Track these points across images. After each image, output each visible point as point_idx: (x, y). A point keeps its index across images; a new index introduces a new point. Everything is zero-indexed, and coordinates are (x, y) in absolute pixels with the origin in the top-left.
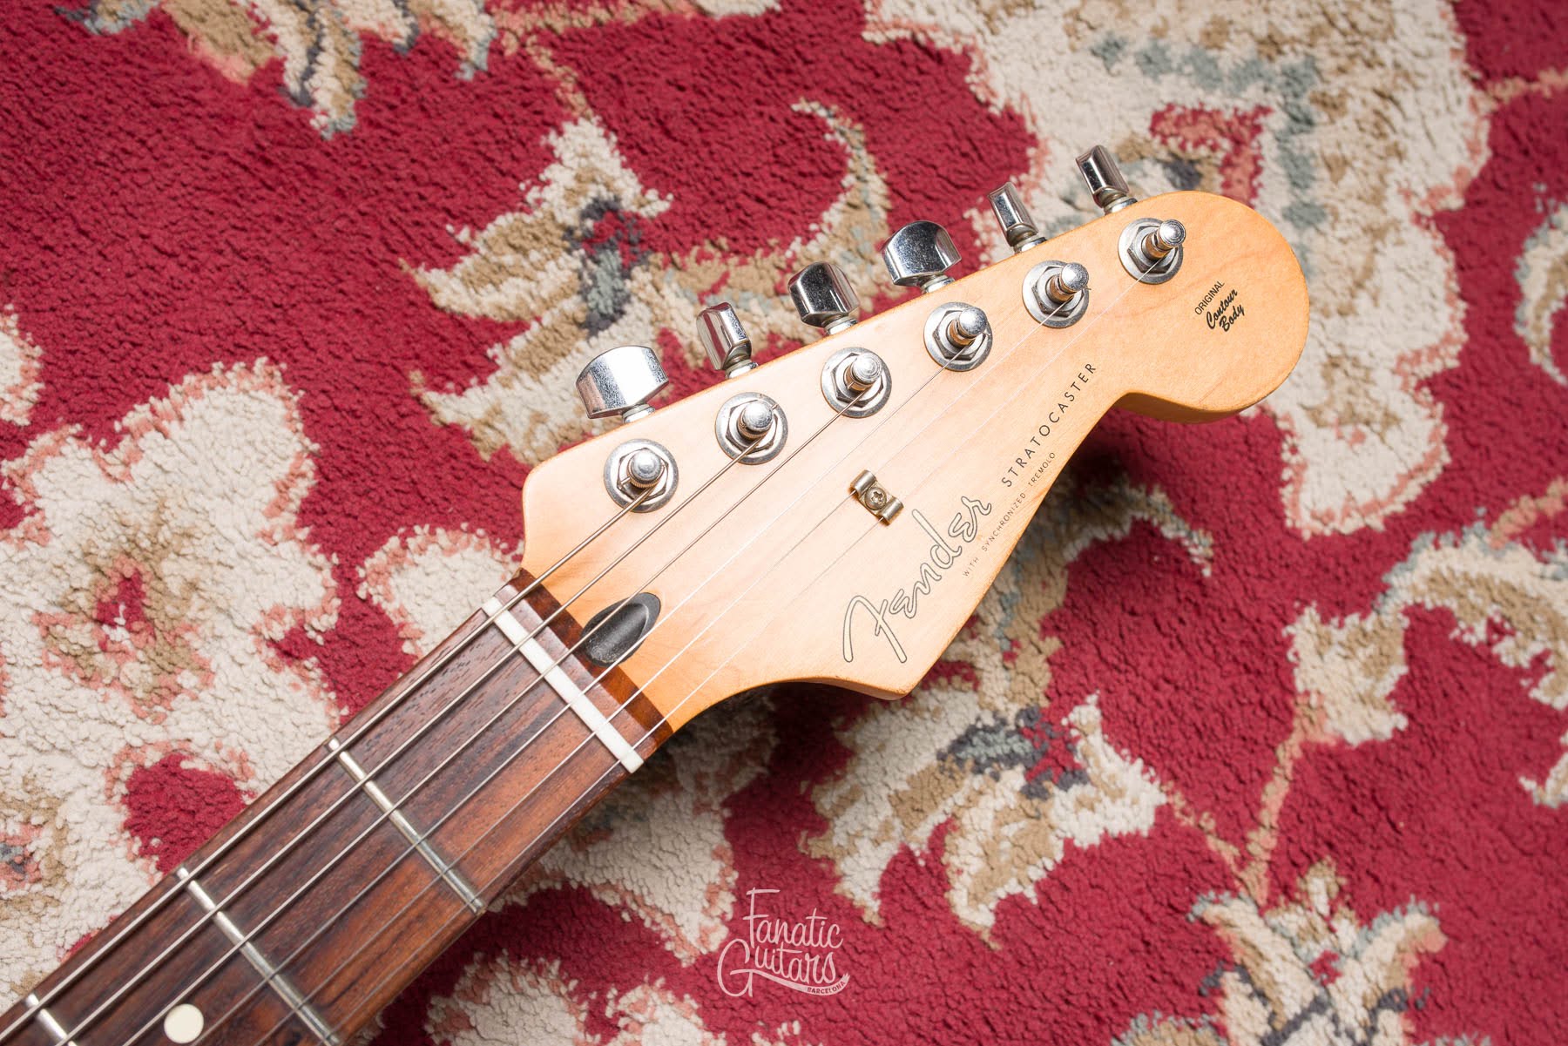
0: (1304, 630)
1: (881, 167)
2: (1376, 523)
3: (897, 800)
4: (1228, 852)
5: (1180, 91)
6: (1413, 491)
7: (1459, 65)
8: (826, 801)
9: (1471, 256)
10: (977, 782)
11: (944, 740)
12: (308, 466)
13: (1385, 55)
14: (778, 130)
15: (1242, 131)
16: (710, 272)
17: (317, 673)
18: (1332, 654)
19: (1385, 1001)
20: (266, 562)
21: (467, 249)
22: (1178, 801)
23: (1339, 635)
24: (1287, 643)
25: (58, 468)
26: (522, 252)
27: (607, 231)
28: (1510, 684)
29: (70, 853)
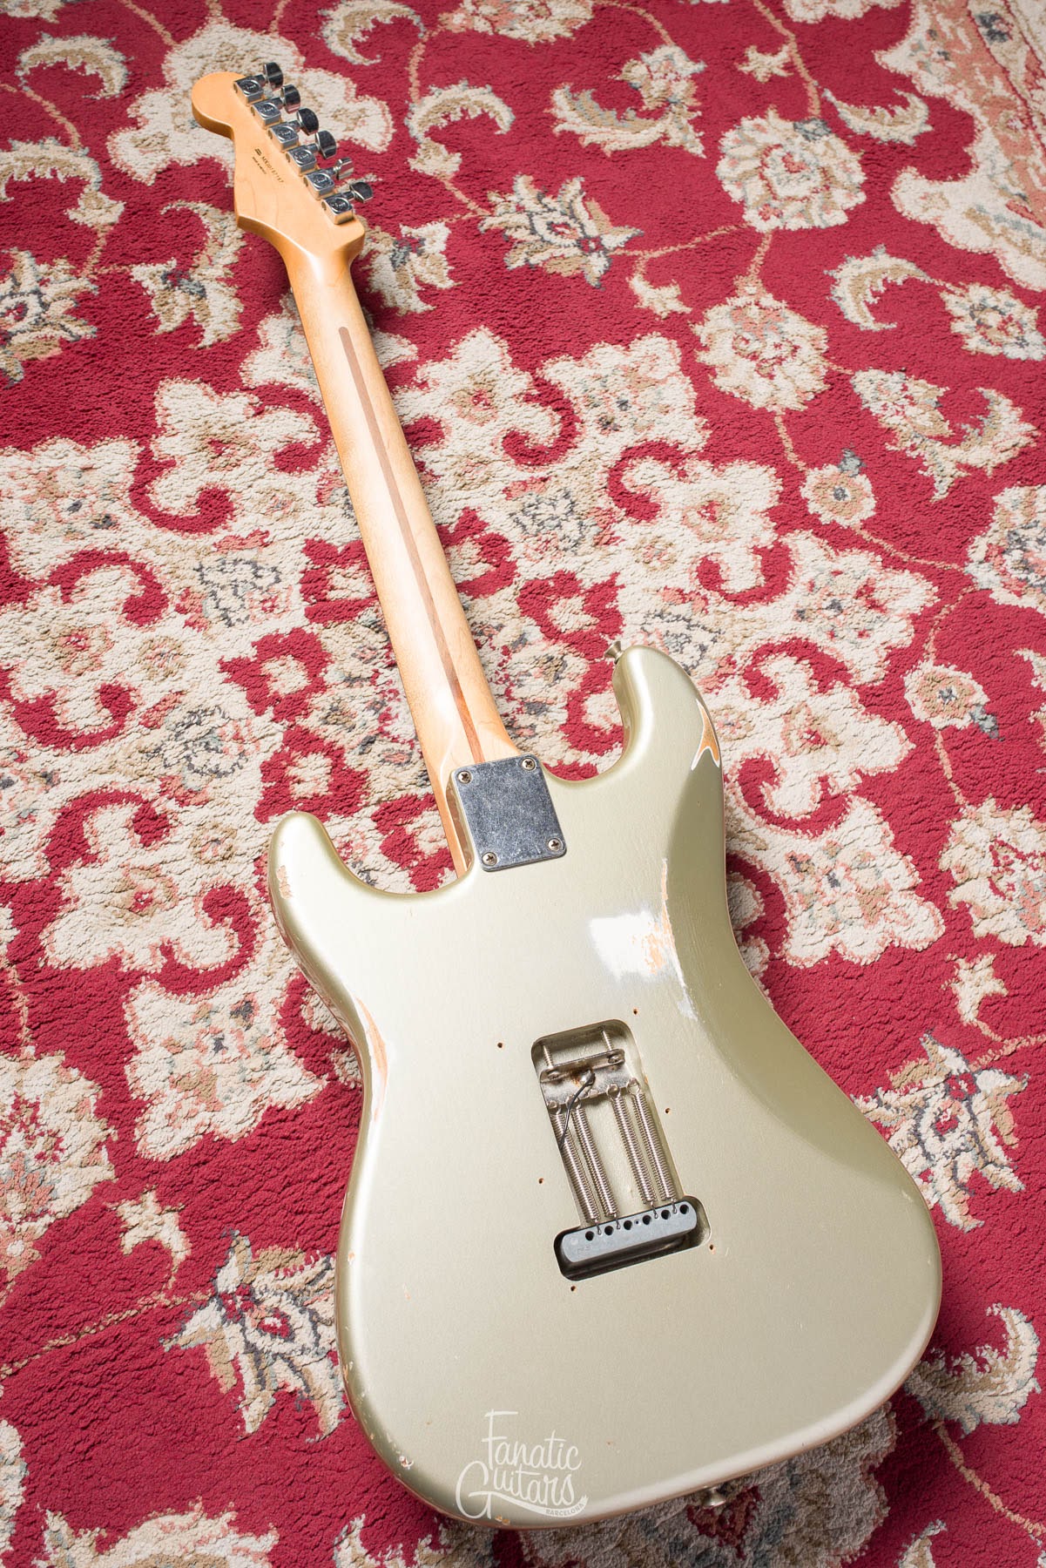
0: (414, 165)
1: (197, 201)
2: (394, 131)
3: (400, 286)
4: (469, 215)
6: (389, 117)
7: (257, 35)
8: (390, 304)
9: (323, 63)
10: (408, 265)
11: (390, 267)
12: (203, 385)
13: (242, 53)
14: (167, 222)
16: (203, 259)
17: (271, 408)
18: (426, 161)
19: (539, 200)
20: (227, 407)
21: (156, 317)
22: (446, 220)
23: (422, 156)
24: (416, 171)
25: (163, 446)
26: (167, 303)
27: (174, 279)
28: (465, 122)
29: (288, 491)
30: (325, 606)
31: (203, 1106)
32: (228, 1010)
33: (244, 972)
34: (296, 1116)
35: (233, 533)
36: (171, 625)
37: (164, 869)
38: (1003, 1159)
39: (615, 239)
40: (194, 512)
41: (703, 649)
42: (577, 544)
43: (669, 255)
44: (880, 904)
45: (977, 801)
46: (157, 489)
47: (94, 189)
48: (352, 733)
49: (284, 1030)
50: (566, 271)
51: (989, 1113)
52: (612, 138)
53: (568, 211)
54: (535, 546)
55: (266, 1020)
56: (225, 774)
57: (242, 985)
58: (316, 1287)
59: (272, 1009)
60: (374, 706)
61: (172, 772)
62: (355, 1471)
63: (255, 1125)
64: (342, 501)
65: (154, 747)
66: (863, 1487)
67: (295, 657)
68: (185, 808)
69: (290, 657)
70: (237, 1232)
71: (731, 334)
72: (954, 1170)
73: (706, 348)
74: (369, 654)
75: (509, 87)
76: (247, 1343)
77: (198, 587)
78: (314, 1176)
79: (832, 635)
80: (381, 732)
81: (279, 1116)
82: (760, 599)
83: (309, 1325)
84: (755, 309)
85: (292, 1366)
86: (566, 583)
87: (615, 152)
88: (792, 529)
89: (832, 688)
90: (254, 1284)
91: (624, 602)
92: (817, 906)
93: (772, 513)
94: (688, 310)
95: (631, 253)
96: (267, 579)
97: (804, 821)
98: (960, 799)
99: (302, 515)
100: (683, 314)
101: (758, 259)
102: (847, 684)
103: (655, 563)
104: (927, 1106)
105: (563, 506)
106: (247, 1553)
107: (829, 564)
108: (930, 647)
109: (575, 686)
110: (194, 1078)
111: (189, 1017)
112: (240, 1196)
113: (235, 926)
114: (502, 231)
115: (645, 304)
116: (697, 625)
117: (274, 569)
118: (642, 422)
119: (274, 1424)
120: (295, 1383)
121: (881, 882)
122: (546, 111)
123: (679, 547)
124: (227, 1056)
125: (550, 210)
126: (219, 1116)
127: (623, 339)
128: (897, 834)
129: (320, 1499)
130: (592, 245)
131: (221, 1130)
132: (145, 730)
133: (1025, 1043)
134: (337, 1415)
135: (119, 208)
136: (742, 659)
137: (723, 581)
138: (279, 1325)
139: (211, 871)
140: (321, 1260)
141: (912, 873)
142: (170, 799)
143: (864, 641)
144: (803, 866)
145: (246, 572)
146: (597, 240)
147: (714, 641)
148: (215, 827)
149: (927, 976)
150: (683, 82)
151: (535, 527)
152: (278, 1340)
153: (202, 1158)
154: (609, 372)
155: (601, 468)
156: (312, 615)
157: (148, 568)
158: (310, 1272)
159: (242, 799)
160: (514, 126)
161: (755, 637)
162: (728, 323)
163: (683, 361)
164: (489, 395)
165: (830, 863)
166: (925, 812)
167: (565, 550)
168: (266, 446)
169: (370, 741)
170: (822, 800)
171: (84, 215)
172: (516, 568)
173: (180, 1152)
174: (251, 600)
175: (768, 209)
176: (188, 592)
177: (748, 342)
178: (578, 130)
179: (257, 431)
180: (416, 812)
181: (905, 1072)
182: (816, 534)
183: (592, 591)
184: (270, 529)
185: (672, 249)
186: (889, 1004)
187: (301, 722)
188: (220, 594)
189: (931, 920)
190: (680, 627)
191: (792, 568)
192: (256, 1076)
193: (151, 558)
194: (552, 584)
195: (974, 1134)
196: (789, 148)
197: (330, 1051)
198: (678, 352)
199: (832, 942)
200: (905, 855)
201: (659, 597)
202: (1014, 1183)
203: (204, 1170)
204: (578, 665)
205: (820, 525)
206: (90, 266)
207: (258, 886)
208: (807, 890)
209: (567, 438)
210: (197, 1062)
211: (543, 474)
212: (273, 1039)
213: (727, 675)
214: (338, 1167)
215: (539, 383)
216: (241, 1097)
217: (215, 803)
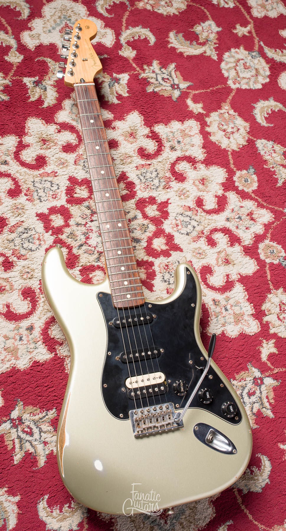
0: (121, 53)
1: (47, 58)
2: (115, 40)
3: (111, 94)
4: (136, 72)
5: (59, 28)
6: (114, 35)
7: (74, 3)
8: (106, 100)
9: (95, 15)
10: (114, 87)
11: (108, 87)
12: (42, 120)
13: (68, 8)
14: (37, 64)
15: (67, 26)
16: (47, 78)
17: (63, 131)
18: (124, 52)
19: (160, 69)
20: (49, 129)
21: (30, 96)
22: (129, 73)
23: (123, 50)
24: (121, 55)
25: (27, 139)
26: (33, 91)
27: (37, 83)
28: (139, 40)
29: (65, 159)
30: (73, 199)
31: (14, 358)
32: (25, 328)
33: (32, 316)
34: (43, 365)
35: (46, 171)
36: (22, 199)
37: (10, 280)
38: (269, 407)
39: (184, 85)
40: (34, 163)
41: (194, 227)
42: (157, 187)
43: (201, 93)
44: (240, 319)
45: (277, 288)
46: (23, 154)
47: (14, 50)
48: (77, 242)
49: (42, 336)
50: (166, 95)
51: (266, 391)
52: (187, 50)
53: (169, 74)
54: (144, 187)
55: (37, 333)
56: (34, 251)
57: (31, 320)
58: (42, 421)
59: (39, 329)
60: (84, 234)
61: (17, 248)
62: (47, 480)
63: (29, 366)
64: (82, 164)
65: (12, 239)
66: (208, 506)
67: (61, 215)
68: (19, 260)
69: (59, 214)
70: (19, 400)
71: (218, 122)
72: (252, 408)
73: (209, 126)
74: (85, 216)
75: (155, 29)
76: (18, 435)
77: (32, 188)
78: (46, 385)
79: (237, 228)
80: (86, 243)
81: (37, 364)
82: (215, 213)
83: (38, 432)
84: (227, 114)
85: (31, 445)
86: (152, 200)
87: (187, 56)
88: (229, 190)
89: (234, 245)
90: (23, 417)
91: (170, 209)
92: (220, 317)
93: (223, 184)
94: (205, 112)
95: (188, 91)
96: (55, 187)
97: (219, 288)
98: (271, 287)
99: (69, 168)
100: (203, 113)
101: (230, 97)
102: (240, 244)
103: (182, 197)
104: (246, 387)
105: (154, 174)
106: (10, 501)
107: (239, 203)
108: (269, 235)
109: (150, 235)
110: (12, 348)
111: (12, 329)
112: (21, 388)
113: (31, 301)
114: (147, 79)
115: (191, 109)
116: (193, 219)
117: (58, 185)
118: (184, 149)
119: (23, 462)
120: (32, 450)
121: (242, 311)
122: (166, 39)
123: (191, 192)
124: (23, 343)
125: (163, 73)
126: (18, 362)
127: (182, 119)
128: (249, 296)
129: (35, 488)
130: (176, 87)
131: (18, 366)
132: (10, 233)
133: (281, 370)
134: (44, 462)
135: (22, 57)
136: (207, 232)
137: (204, 205)
138: (29, 431)
139: (25, 282)
140: (45, 412)
141: (252, 310)
142: (15, 257)
143: (247, 231)
144: (217, 303)
145: (48, 185)
146: (178, 85)
147: (198, 225)
148: (28, 268)
149: (252, 344)
150: (214, 34)
151: (145, 180)
152: (28, 436)
153: (11, 375)
154: (176, 131)
155: (169, 163)
156: (68, 201)
157: (17, 180)
158: (41, 415)
159: (38, 260)
160: (155, 43)
161: (212, 225)
162: (217, 118)
163: (200, 130)
164: (135, 134)
165: (226, 303)
166: (259, 290)
167: (153, 189)
168: (60, 143)
169: (81, 245)
170: (226, 282)
171: (10, 58)
172: (136, 193)
173: (4, 372)
174: (49, 194)
175: (236, 81)
176: (29, 189)
177: (223, 125)
178: (176, 47)
179: (57, 138)
180: (93, 270)
181: (241, 374)
182: (237, 193)
183: (160, 204)
184: (58, 171)
185: (202, 91)
186: (239, 352)
187: (60, 236)
188: (39, 191)
189: (256, 326)
190: (188, 219)
191: (227, 204)
192: (31, 350)
193: (18, 176)
194: (147, 200)
195: (260, 398)
196: (246, 60)
197: (56, 345)
198: (199, 126)
199: (223, 329)
200: (251, 303)
201: (182, 208)
202: (271, 415)
203: (11, 378)
204: (152, 228)
205: (238, 190)
206: (10, 76)
207: (40, 289)
208: (217, 311)
209: (159, 152)
210: (13, 344)
211: (149, 163)
212: (38, 339)
213: (201, 237)
214: (54, 383)
215: (152, 132)
216: (26, 357)
217: (29, 260)
